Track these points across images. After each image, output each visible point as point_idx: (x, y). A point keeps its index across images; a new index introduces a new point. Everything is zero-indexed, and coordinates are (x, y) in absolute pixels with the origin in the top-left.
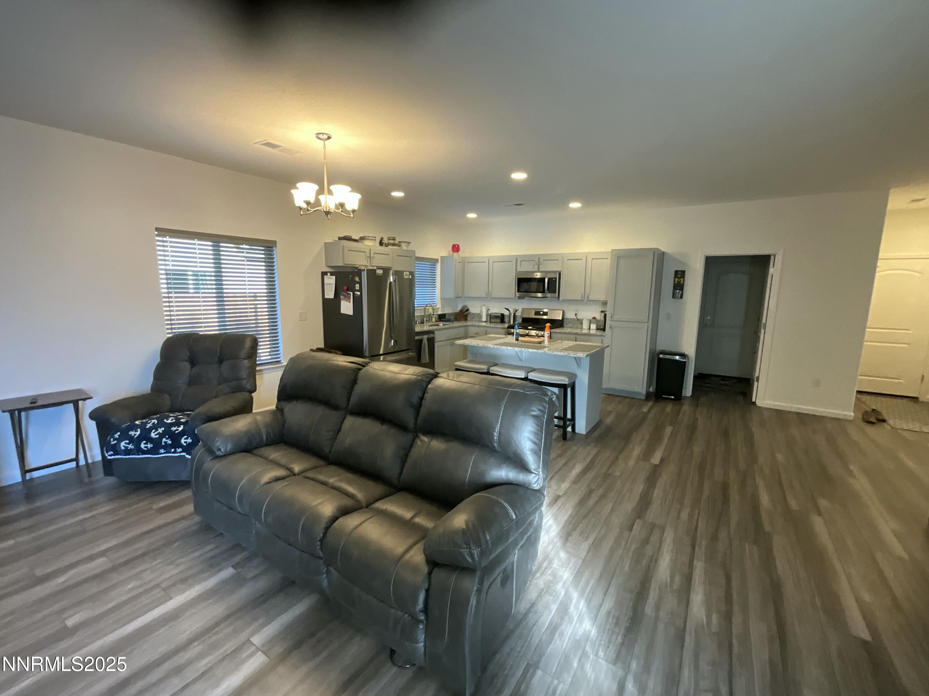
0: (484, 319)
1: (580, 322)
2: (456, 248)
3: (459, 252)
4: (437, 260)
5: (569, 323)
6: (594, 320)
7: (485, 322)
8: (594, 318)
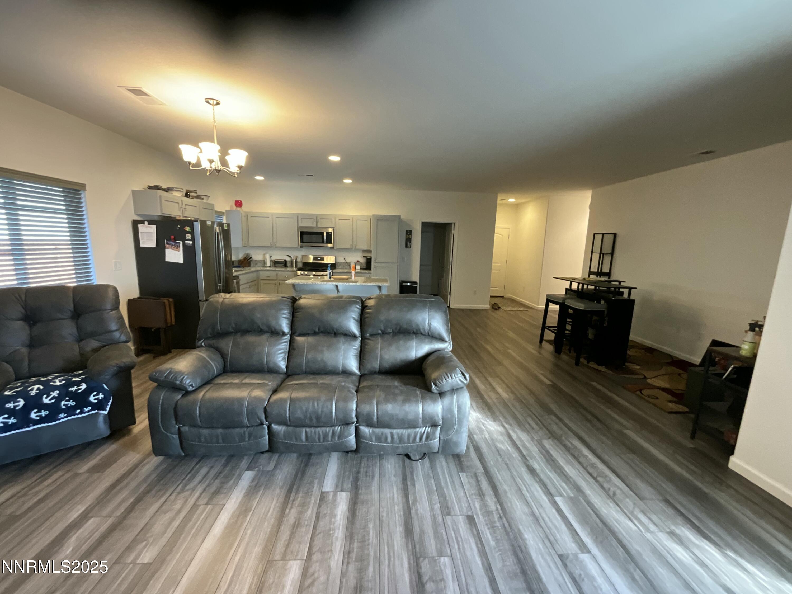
0: (268, 264)
1: (349, 265)
2: (239, 204)
3: (242, 207)
4: (223, 213)
5: (340, 265)
6: (358, 263)
7: (269, 267)
8: (358, 261)
